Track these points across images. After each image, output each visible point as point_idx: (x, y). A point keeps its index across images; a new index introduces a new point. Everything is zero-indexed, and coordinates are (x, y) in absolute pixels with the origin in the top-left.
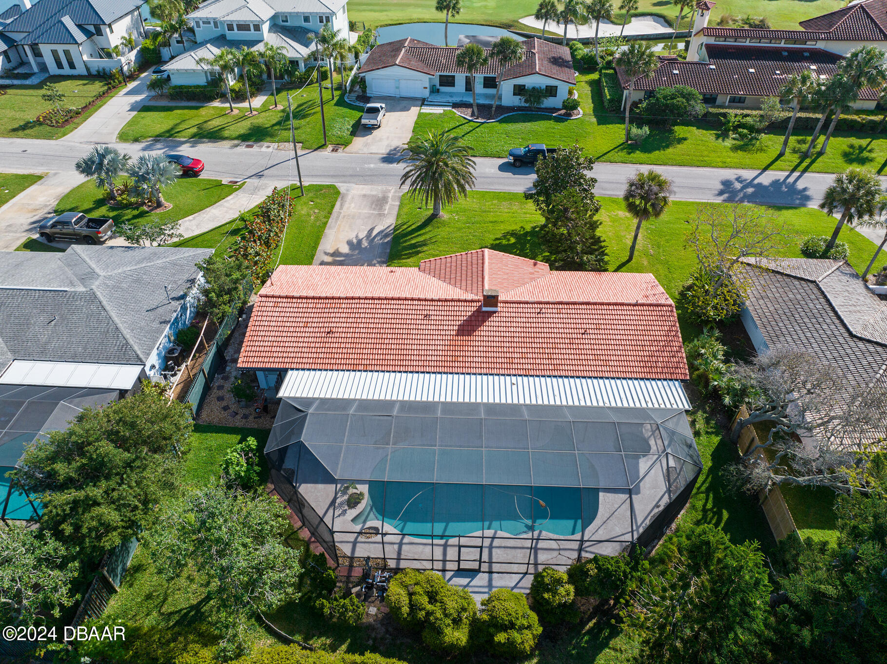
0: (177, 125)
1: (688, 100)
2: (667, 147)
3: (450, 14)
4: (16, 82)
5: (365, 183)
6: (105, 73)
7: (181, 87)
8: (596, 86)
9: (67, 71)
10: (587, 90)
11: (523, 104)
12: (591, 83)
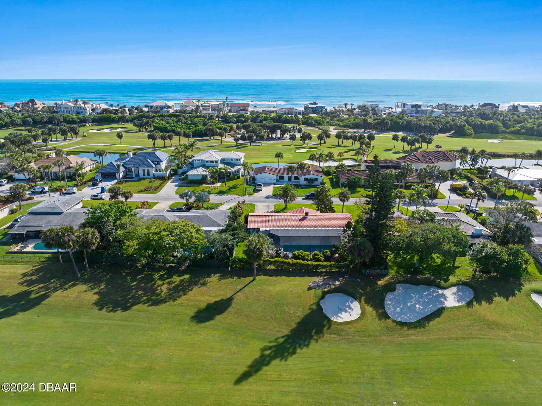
0: (194, 190)
1: (359, 180)
2: (354, 193)
3: (280, 159)
4: (129, 180)
5: (262, 203)
6: (161, 177)
7: (192, 180)
8: (331, 180)
9: (146, 176)
10: (328, 180)
11: (307, 184)
12: (330, 179)
